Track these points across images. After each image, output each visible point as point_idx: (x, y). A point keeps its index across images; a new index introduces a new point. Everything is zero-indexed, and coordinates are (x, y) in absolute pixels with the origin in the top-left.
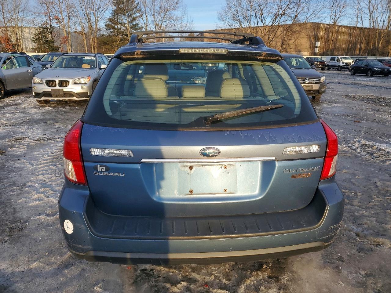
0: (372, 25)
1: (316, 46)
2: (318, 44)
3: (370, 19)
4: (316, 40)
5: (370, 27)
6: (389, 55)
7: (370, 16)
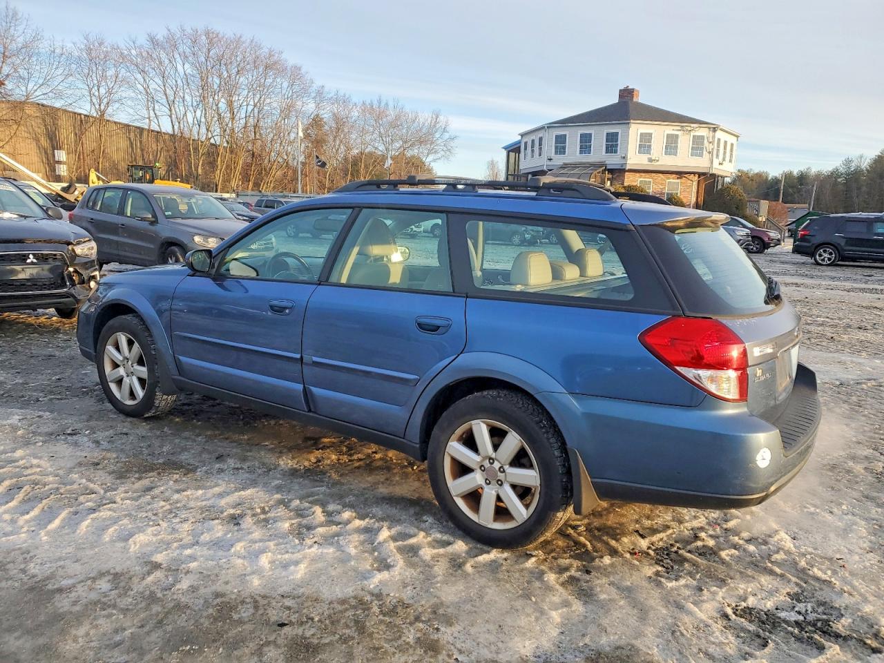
0: (176, 127)
1: (57, 159)
2: (61, 155)
3: (171, 116)
4: (56, 146)
5: (174, 131)
6: (219, 190)
7: (170, 110)
